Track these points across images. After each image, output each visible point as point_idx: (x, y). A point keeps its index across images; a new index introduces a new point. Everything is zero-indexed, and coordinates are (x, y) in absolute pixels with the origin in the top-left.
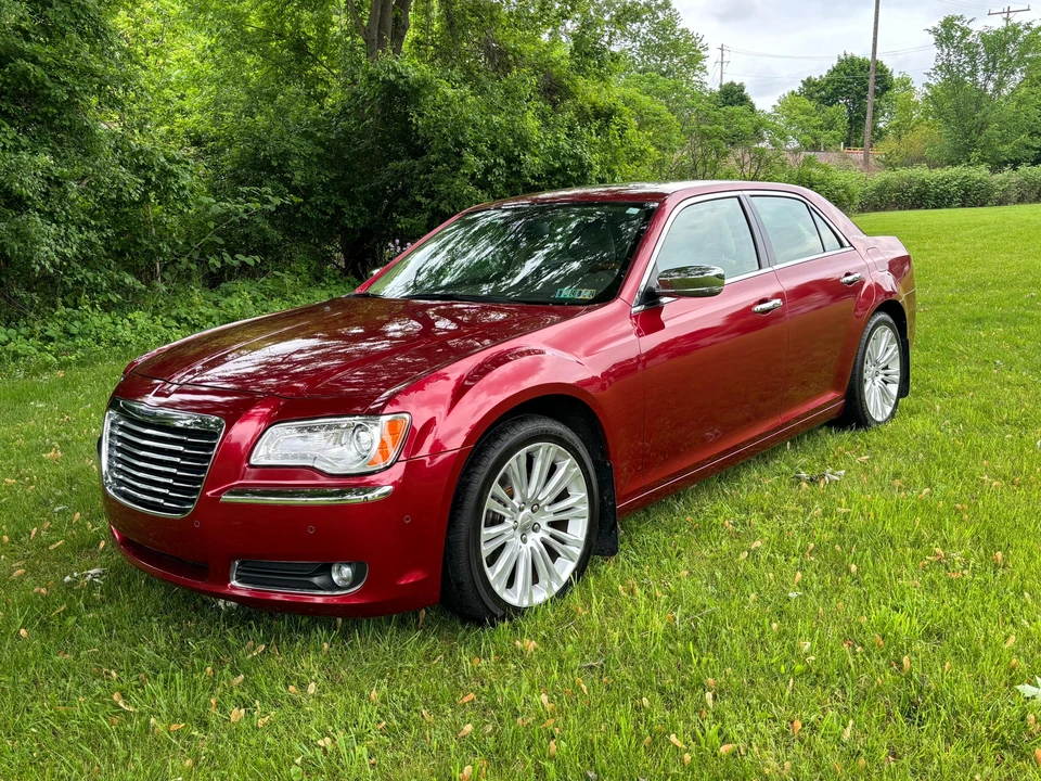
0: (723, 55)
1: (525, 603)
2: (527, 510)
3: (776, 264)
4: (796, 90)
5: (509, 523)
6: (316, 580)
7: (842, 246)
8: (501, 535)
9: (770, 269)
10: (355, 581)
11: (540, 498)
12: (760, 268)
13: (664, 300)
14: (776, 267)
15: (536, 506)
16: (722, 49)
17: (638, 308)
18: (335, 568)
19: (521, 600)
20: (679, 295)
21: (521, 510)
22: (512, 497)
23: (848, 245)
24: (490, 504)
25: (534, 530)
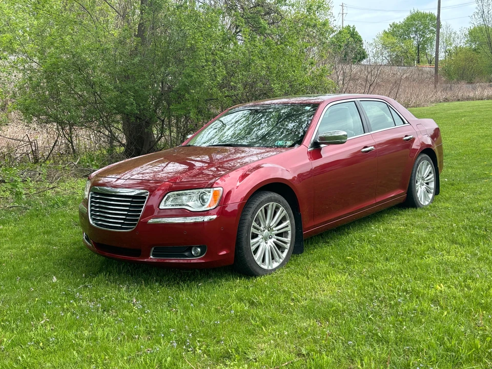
0: (343, 9)
1: (270, 268)
2: (266, 231)
3: (372, 131)
4: (387, 30)
5: (260, 237)
6: (186, 254)
7: (404, 123)
8: (258, 242)
9: (369, 133)
10: (202, 253)
11: (271, 225)
12: (364, 133)
13: (322, 146)
14: (372, 133)
15: (270, 229)
16: (342, 6)
17: (311, 149)
18: (193, 248)
19: (268, 267)
20: (329, 144)
21: (264, 231)
22: (260, 226)
23: (406, 122)
24: (253, 230)
25: (270, 238)
